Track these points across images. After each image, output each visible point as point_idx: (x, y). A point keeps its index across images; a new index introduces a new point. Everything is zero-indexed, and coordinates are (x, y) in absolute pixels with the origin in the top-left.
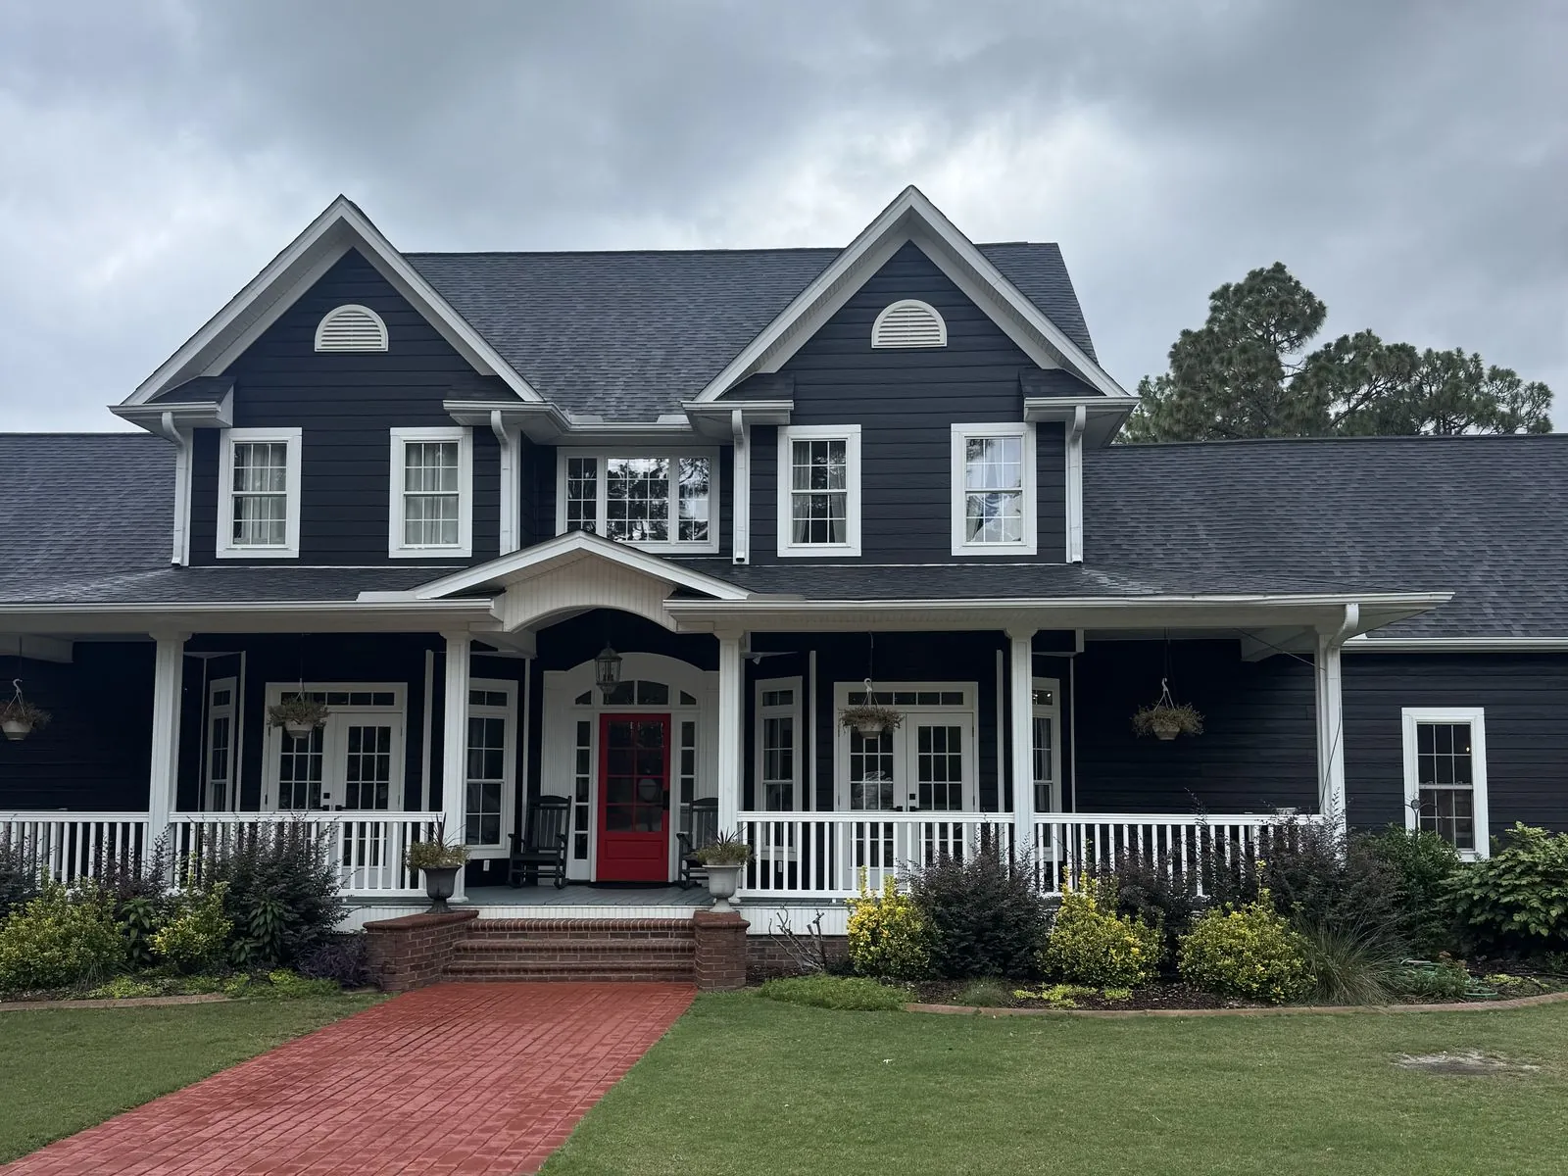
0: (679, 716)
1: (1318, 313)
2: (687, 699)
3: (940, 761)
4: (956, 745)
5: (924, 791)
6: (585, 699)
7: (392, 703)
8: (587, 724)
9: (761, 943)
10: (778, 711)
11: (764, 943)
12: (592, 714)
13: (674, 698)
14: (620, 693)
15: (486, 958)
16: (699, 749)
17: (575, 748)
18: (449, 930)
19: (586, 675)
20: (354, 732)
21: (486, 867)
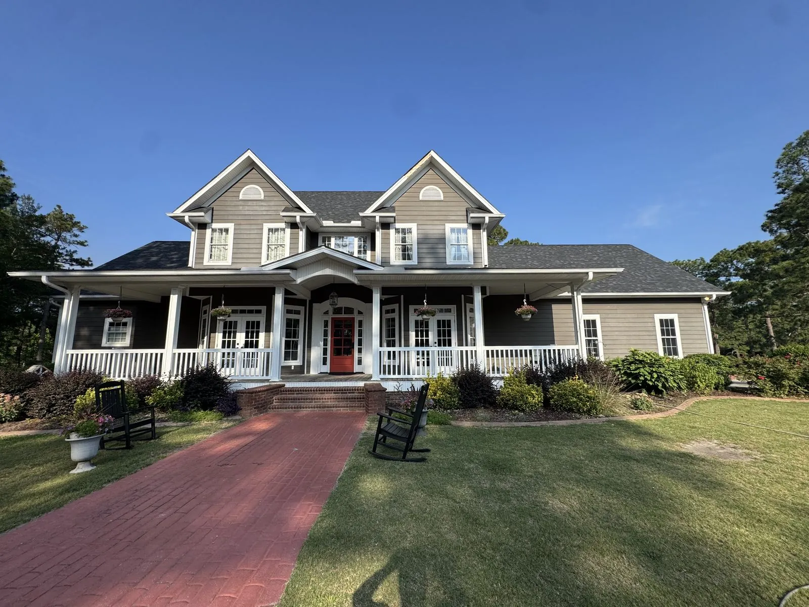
0: (357, 318)
1: (506, 234)
2: (360, 313)
3: (444, 331)
4: (449, 326)
5: (439, 341)
6: (326, 313)
7: (261, 313)
8: (327, 321)
9: (388, 395)
10: (390, 316)
11: (390, 395)
12: (329, 318)
13: (356, 312)
14: (337, 311)
15: (287, 402)
16: (364, 328)
17: (323, 329)
18: (273, 392)
19: (326, 305)
20: (248, 323)
21: (293, 368)
